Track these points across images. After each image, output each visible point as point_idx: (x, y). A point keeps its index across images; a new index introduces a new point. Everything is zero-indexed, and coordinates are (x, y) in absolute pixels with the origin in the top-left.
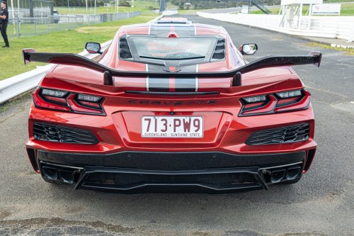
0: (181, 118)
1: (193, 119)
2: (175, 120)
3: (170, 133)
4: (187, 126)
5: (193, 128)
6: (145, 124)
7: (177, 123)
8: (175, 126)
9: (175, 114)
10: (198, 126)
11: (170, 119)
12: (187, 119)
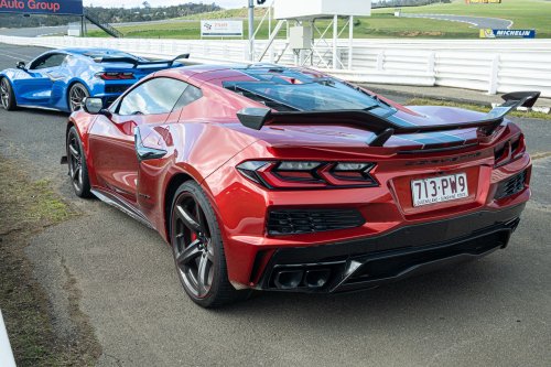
0: (447, 178)
1: (458, 176)
2: (443, 181)
3: (440, 198)
4: (454, 186)
5: (459, 188)
6: (415, 190)
7: (445, 184)
8: (444, 187)
9: (441, 174)
10: (463, 185)
11: (438, 180)
12: (453, 178)
